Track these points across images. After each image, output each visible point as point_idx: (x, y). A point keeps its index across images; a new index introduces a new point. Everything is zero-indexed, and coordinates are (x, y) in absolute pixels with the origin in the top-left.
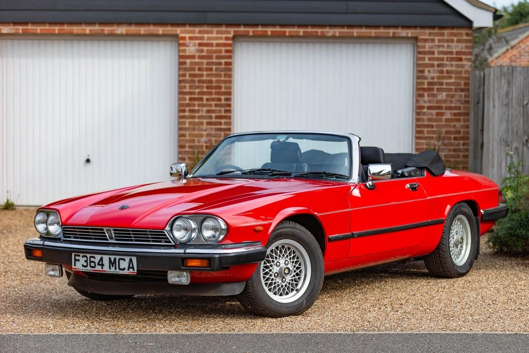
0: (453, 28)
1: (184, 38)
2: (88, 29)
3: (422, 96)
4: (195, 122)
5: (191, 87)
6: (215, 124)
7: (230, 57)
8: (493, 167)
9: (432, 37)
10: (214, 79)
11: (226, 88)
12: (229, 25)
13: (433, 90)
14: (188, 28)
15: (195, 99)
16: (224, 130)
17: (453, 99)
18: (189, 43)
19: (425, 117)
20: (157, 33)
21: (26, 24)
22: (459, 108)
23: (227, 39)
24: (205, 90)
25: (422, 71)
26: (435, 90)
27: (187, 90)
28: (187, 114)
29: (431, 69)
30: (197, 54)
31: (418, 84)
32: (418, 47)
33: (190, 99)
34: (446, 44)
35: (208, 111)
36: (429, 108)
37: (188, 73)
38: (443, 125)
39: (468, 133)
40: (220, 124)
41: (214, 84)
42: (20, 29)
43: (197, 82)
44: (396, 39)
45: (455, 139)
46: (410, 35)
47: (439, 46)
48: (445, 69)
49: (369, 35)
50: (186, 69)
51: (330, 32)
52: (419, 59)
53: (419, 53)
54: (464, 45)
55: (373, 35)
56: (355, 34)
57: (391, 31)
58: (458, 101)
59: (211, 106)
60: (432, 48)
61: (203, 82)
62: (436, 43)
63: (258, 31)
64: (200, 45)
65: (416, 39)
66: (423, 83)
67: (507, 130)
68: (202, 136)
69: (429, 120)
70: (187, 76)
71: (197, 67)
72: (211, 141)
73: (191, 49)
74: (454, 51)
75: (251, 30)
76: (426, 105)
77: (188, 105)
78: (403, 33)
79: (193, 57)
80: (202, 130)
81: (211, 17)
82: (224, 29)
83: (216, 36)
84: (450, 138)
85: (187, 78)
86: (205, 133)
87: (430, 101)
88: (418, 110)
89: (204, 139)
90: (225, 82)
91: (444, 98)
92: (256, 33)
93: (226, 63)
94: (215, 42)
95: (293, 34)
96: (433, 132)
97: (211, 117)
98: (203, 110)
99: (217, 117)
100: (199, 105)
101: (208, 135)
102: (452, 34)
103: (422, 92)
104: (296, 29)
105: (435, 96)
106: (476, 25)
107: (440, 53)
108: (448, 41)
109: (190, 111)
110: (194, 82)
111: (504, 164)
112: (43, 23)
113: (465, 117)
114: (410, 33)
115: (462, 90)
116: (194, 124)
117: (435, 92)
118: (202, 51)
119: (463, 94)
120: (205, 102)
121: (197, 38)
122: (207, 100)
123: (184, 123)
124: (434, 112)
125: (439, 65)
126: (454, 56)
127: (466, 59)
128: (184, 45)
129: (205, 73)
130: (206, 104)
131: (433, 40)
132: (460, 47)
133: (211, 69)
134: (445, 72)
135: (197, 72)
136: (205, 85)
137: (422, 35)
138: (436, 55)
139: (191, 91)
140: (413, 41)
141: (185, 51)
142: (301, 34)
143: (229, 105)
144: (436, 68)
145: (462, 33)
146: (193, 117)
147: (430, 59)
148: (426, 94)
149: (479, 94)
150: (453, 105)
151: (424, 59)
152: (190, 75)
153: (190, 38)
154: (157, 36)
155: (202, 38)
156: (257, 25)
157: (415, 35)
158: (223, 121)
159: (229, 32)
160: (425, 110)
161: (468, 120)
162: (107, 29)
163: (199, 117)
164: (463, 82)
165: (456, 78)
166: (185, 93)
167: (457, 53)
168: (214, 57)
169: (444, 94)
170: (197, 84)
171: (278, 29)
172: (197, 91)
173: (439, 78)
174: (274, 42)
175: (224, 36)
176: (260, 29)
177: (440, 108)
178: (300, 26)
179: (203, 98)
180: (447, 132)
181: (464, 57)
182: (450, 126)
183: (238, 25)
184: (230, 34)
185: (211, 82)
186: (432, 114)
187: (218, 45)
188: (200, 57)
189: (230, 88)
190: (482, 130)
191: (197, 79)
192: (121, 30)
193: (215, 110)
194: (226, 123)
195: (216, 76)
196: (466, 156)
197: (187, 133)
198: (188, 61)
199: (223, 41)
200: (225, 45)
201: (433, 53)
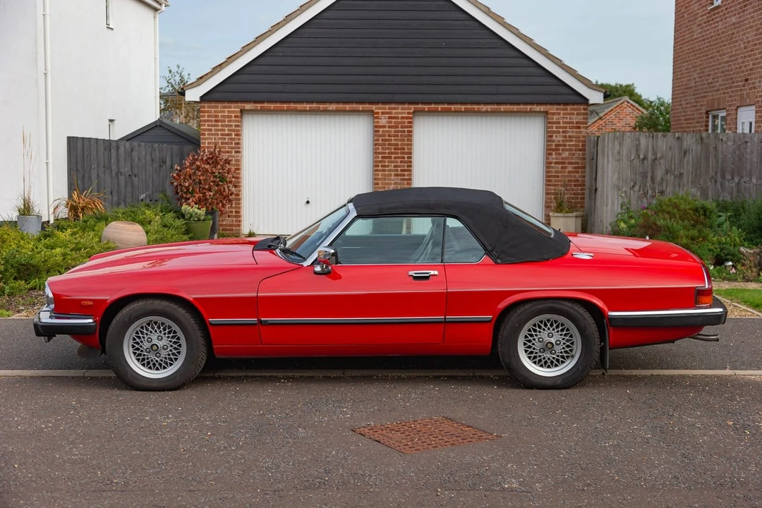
0: (574, 104)
1: (378, 113)
2: (308, 106)
3: (551, 154)
5: (383, 149)
6: (400, 175)
7: (411, 127)
8: (607, 205)
9: (558, 111)
10: (400, 143)
11: (408, 149)
12: (410, 103)
13: (559, 150)
14: (380, 106)
15: (386, 158)
16: (407, 180)
17: (574, 157)
18: (381, 116)
19: (553, 170)
20: (358, 109)
21: (263, 102)
22: (578, 163)
23: (408, 113)
24: (393, 151)
25: (551, 136)
26: (561, 150)
27: (380, 151)
28: (380, 168)
29: (558, 135)
30: (387, 125)
31: (548, 145)
32: (548, 118)
33: (382, 157)
34: (568, 117)
35: (395, 166)
36: (556, 163)
37: (380, 139)
38: (566, 176)
39: (584, 181)
40: (404, 175)
41: (400, 147)
42: (259, 106)
43: (387, 145)
44: (532, 113)
45: (575, 185)
46: (542, 110)
47: (564, 118)
48: (568, 135)
49: (513, 110)
50: (379, 136)
51: (484, 108)
52: (548, 127)
53: (549, 123)
54: (582, 117)
55: (515, 110)
56: (502, 110)
57: (529, 107)
58: (577, 158)
59: (397, 162)
60: (558, 119)
61: (391, 145)
62: (562, 115)
63: (431, 107)
64: (390, 118)
65: (546, 113)
66: (551, 145)
67: (619, 179)
68: (391, 184)
69: (556, 172)
71: (387, 134)
73: (383, 121)
74: (575, 121)
75: (426, 107)
76: (554, 161)
77: (381, 162)
78: (537, 108)
79: (384, 127)
80: (391, 180)
81: (397, 97)
82: (406, 106)
83: (401, 111)
84: (571, 185)
85: (380, 142)
86: (393, 182)
87: (557, 159)
88: (548, 165)
89: (392, 186)
90: (407, 145)
91: (567, 155)
92: (430, 109)
93: (408, 131)
94: (400, 116)
95: (457, 110)
96: (559, 181)
97: (397, 170)
98: (391, 166)
99: (402, 171)
100: (389, 162)
101: (395, 183)
102: (573, 109)
103: (551, 152)
104: (459, 106)
105: (560, 154)
106: (591, 102)
107: (564, 123)
108: (570, 114)
109: (383, 166)
110: (385, 145)
111: (616, 203)
112: (275, 102)
113: (583, 170)
114: (542, 108)
115: (580, 150)
116: (385, 175)
117: (561, 152)
118: (391, 122)
119: (581, 153)
121: (387, 113)
122: (395, 158)
123: (378, 175)
124: (560, 166)
125: (563, 132)
126: (575, 125)
127: (583, 127)
128: (378, 118)
129: (393, 138)
130: (394, 161)
131: (559, 114)
132: (579, 118)
133: (397, 136)
134: (568, 137)
135: (387, 138)
136: (393, 147)
137: (551, 110)
138: (561, 125)
139: (383, 151)
140: (544, 115)
141: (378, 122)
142: (463, 110)
143: (411, 162)
144: (561, 134)
145: (581, 108)
146: (384, 171)
147: (557, 128)
148: (554, 153)
149: (593, 153)
150: (573, 161)
151: (552, 127)
152: (382, 140)
153: (382, 113)
154: (359, 111)
155: (391, 113)
156: (430, 103)
157: (546, 110)
158: (406, 173)
159: (410, 109)
160: (553, 165)
161: (585, 172)
162: (322, 106)
163: (389, 171)
164: (581, 144)
165: (576, 141)
166: (379, 153)
167: (577, 123)
168: (400, 127)
169: (567, 153)
170: (387, 147)
171: (446, 106)
172: (387, 151)
173: (563, 141)
174: (443, 116)
175: (407, 111)
176: (433, 106)
177: (564, 163)
178: (462, 103)
179: (391, 157)
180: (569, 181)
181: (582, 126)
182: (571, 176)
183: (417, 103)
185: (397, 145)
186: (558, 168)
187: (402, 118)
188: (390, 127)
189: (411, 149)
190: (596, 179)
191: (387, 143)
192: (333, 107)
193: (400, 165)
194: (408, 175)
195: (401, 140)
196: (583, 198)
197: (380, 182)
198: (381, 130)
199: (406, 115)
200: (407, 118)
201: (559, 123)
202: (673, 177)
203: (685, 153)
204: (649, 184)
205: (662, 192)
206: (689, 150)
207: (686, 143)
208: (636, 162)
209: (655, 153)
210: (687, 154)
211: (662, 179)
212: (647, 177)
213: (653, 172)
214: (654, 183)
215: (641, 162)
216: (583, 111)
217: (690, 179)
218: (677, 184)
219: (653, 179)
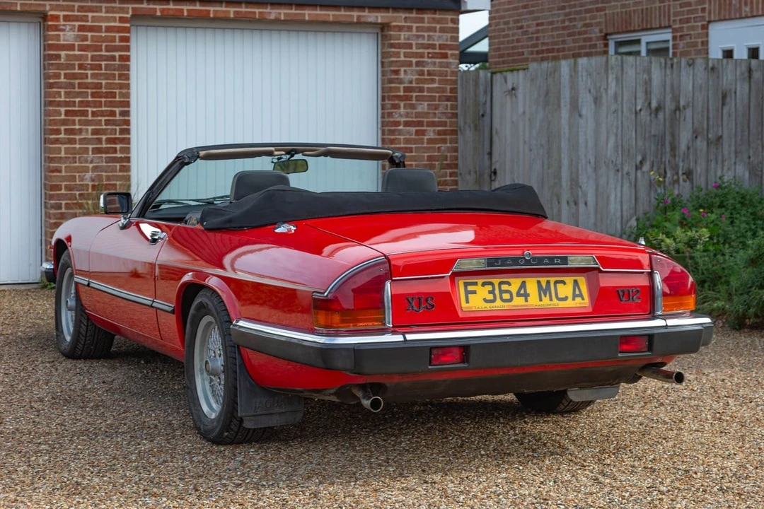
0: (435, 11)
1: (56, 18)
3: (398, 107)
4: (75, 148)
5: (67, 94)
6: (107, 151)
7: (128, 49)
9: (408, 24)
10: (104, 82)
11: (122, 95)
13: (410, 98)
14: (62, 3)
15: (74, 113)
16: (121, 160)
17: (437, 112)
18: (64, 25)
19: (401, 138)
20: (13, 8)
22: (444, 124)
23: (122, 20)
24: (90, 99)
25: (397, 72)
26: (414, 98)
27: (62, 99)
28: (62, 136)
29: (407, 69)
30: (76, 43)
32: (387, 37)
33: (67, 113)
34: (426, 34)
35: (95, 132)
36: (407, 124)
37: (62, 72)
38: (425, 148)
39: (456, 158)
40: (115, 151)
41: (104, 90)
43: (77, 86)
44: (361, 25)
45: (440, 166)
46: (379, 20)
47: (418, 37)
48: (426, 69)
49: (326, 19)
50: (59, 67)
51: (272, 13)
52: (385, 55)
53: (392, 46)
54: (448, 35)
55: (331, 19)
56: (307, 18)
57: (355, 14)
58: (442, 113)
59: (99, 123)
60: (408, 39)
61: (86, 86)
62: (414, 32)
63: (169, 9)
64: (81, 28)
65: (384, 27)
66: (398, 89)
68: (86, 170)
69: (407, 141)
70: (62, 77)
71: (77, 63)
72: (100, 177)
73: (68, 35)
74: (437, 43)
75: (158, 8)
76: (403, 119)
77: (64, 122)
78: (371, 16)
79: (71, 47)
80: (86, 161)
82: (117, 5)
83: (106, 18)
84: (434, 167)
86: (91, 166)
87: (407, 115)
89: (89, 175)
90: (121, 86)
91: (426, 110)
92: (165, 13)
93: (121, 58)
95: (220, 15)
97: (99, 141)
98: (87, 130)
99: (109, 141)
100: (80, 123)
101: (95, 169)
102: (434, 19)
104: (224, 8)
105: (413, 107)
106: (468, 7)
107: (419, 46)
108: (429, 29)
109: (68, 131)
110: (72, 86)
113: (453, 137)
114: (379, 17)
115: (448, 99)
116: (74, 151)
117: (414, 101)
118: (85, 38)
119: (449, 103)
120: (90, 118)
122: (94, 114)
123: (57, 150)
124: (413, 129)
125: (418, 64)
126: (437, 51)
127: (452, 55)
128: (56, 28)
129: (89, 72)
130: (92, 120)
131: (410, 28)
132: (445, 38)
133: (99, 67)
134: (426, 73)
135: (76, 71)
136: (89, 91)
137: (395, 21)
138: (414, 50)
139: (68, 100)
140: (377, 31)
141: (59, 37)
142: (232, 15)
143: (128, 123)
144: (414, 68)
145: (447, 19)
146: (72, 141)
147: (406, 55)
148: (402, 104)
149: (485, 103)
150: (436, 119)
151: (398, 54)
152: (66, 76)
153: (66, 18)
154: (14, 13)
155: (85, 19)
156: (166, 2)
157: (386, 21)
158: (118, 146)
159: (124, 10)
160: (401, 127)
163: (82, 141)
164: (448, 87)
165: (440, 82)
166: (59, 104)
167: (441, 47)
168: (103, 47)
169: (426, 104)
170: (77, 90)
171: (198, 7)
172: (77, 100)
173: (418, 81)
175: (117, 15)
176: (171, 6)
177: (420, 124)
178: (230, 2)
179: (87, 111)
180: (430, 158)
181: (450, 52)
182: (434, 149)
184: (128, 13)
185: (99, 86)
186: (409, 133)
187: (109, 29)
188: (81, 48)
189: (128, 95)
191: (77, 82)
193: (107, 129)
194: (122, 150)
195: (107, 77)
197: (63, 166)
198: (63, 53)
199: (117, 24)
200: (119, 30)
201: (410, 46)
202: (705, 143)
203: (724, 97)
204: (668, 157)
205: (689, 174)
206: (730, 90)
207: (725, 80)
208: (644, 115)
209: (676, 99)
210: (728, 99)
211: (688, 148)
212: (663, 145)
213: (673, 135)
214: (675, 156)
215: (653, 115)
216: (451, 25)
217: (733, 148)
218: (712, 157)
219: (674, 149)
